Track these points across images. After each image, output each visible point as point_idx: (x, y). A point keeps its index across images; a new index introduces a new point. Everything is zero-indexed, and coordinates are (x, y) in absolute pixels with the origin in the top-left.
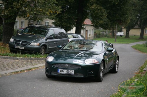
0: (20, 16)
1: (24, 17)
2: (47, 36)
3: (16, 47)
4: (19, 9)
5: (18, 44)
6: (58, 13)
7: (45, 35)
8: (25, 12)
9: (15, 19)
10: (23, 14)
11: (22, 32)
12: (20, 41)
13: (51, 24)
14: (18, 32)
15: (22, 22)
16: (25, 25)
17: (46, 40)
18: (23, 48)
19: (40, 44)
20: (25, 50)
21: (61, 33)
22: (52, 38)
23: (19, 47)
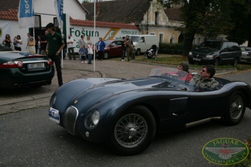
0: (198, 33)
1: (201, 34)
2: (221, 50)
3: (194, 59)
4: (197, 27)
5: (196, 57)
6: (231, 29)
7: (219, 49)
8: (202, 30)
9: (194, 36)
10: (200, 32)
11: (199, 47)
12: (197, 54)
13: (224, 39)
14: (195, 46)
15: (199, 39)
16: (202, 41)
17: (220, 53)
18: (200, 60)
19: (215, 56)
20: (201, 61)
21: (234, 47)
22: (226, 51)
23: (196, 59)
